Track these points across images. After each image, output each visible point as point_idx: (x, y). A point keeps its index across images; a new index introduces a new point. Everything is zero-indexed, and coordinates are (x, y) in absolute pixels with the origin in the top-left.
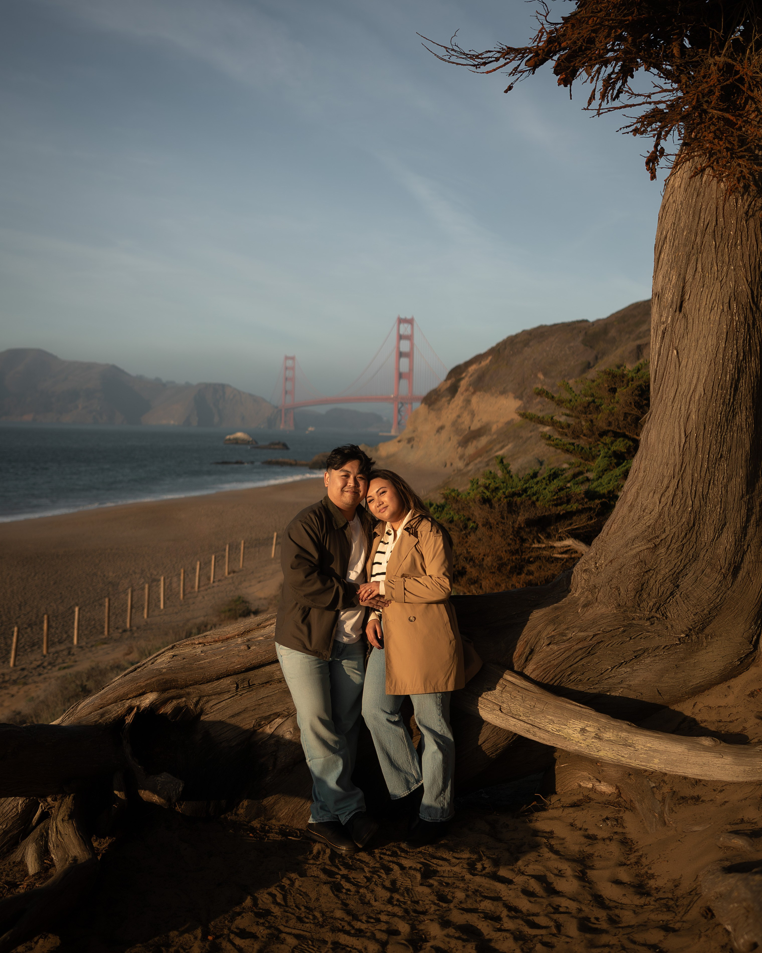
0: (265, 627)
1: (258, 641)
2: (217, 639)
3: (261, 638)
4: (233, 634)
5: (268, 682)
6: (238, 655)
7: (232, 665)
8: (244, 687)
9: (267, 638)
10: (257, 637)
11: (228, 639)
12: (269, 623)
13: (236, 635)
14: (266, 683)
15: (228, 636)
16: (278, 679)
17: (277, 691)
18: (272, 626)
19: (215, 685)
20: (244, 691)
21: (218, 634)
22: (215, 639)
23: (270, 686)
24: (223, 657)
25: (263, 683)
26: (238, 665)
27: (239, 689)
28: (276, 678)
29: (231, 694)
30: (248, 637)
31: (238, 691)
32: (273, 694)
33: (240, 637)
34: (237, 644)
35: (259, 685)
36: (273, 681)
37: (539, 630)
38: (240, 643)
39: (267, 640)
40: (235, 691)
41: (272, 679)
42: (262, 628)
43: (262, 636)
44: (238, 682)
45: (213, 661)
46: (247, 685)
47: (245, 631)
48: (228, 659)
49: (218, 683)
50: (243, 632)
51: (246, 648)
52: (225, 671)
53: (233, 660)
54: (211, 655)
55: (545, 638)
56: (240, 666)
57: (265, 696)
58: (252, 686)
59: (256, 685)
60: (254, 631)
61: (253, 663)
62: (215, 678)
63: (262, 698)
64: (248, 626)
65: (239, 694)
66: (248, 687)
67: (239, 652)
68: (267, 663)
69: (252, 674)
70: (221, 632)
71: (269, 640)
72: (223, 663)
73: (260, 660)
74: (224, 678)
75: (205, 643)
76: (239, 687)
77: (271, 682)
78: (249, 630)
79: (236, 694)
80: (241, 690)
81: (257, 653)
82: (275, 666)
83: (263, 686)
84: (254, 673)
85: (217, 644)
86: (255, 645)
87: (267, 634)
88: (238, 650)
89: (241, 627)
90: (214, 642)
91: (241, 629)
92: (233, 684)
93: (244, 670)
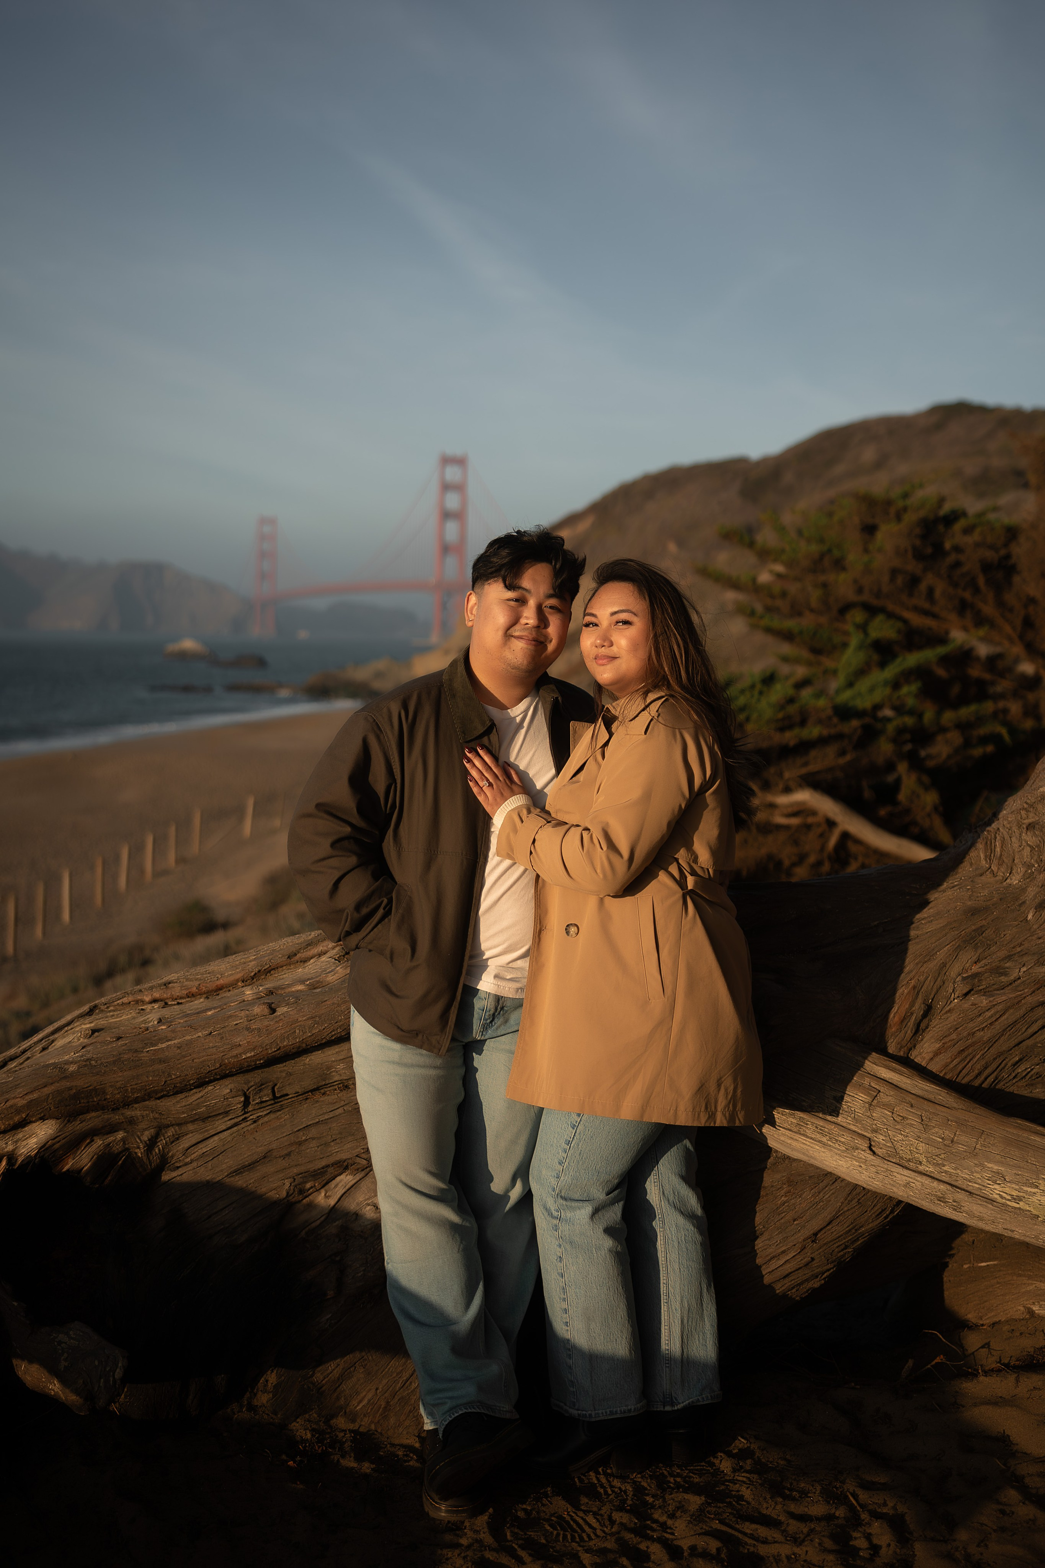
0: (305, 961)
1: (292, 994)
2: (194, 990)
3: (300, 987)
4: (232, 978)
5: (317, 1089)
6: (248, 1029)
7: (235, 1052)
8: (262, 1102)
9: (313, 987)
10: (289, 986)
11: (219, 989)
12: (315, 951)
13: (238, 981)
14: (313, 1091)
15: (221, 982)
16: (341, 1082)
17: (340, 1111)
18: (324, 958)
19: (194, 1098)
20: (262, 1110)
21: (197, 979)
22: (190, 990)
23: (322, 1099)
24: (211, 1033)
25: (308, 1092)
26: (248, 1052)
27: (250, 1106)
28: (336, 1078)
29: (233, 1118)
30: (270, 984)
31: (250, 1111)
32: (331, 1118)
33: (249, 985)
34: (244, 1001)
35: (297, 1096)
36: (330, 1087)
37: (941, 962)
38: (250, 999)
39: (315, 991)
40: (243, 1112)
41: (327, 1082)
42: (299, 963)
43: (302, 982)
44: (248, 1090)
45: (190, 1043)
46: (271, 1097)
47: (259, 971)
48: (223, 1037)
49: (201, 1094)
50: (255, 974)
51: (266, 1011)
52: (218, 1065)
53: (237, 1040)
54: (183, 1029)
55: (958, 979)
56: (253, 1054)
57: (311, 1123)
58: (281, 1100)
59: (290, 1096)
60: (282, 970)
61: (284, 1047)
62: (194, 1083)
63: (307, 1126)
64: (267, 958)
65: (251, 1117)
66: (273, 1102)
67: (251, 1021)
68: (315, 1046)
69: (281, 1072)
70: (203, 974)
71: (318, 990)
72: (212, 1047)
73: (300, 1038)
74: (217, 1082)
75: (167, 1001)
76: (250, 1103)
77: (326, 1090)
78: (270, 968)
79: (245, 1118)
80: (254, 1110)
81: (297, 1021)
82: (334, 1052)
83: (307, 1099)
84: (285, 1068)
85: (196, 1002)
86: (288, 1004)
87: (312, 978)
88: (247, 1016)
89: (250, 961)
90: (188, 997)
91: (250, 966)
92: (236, 1097)
93: (262, 1062)
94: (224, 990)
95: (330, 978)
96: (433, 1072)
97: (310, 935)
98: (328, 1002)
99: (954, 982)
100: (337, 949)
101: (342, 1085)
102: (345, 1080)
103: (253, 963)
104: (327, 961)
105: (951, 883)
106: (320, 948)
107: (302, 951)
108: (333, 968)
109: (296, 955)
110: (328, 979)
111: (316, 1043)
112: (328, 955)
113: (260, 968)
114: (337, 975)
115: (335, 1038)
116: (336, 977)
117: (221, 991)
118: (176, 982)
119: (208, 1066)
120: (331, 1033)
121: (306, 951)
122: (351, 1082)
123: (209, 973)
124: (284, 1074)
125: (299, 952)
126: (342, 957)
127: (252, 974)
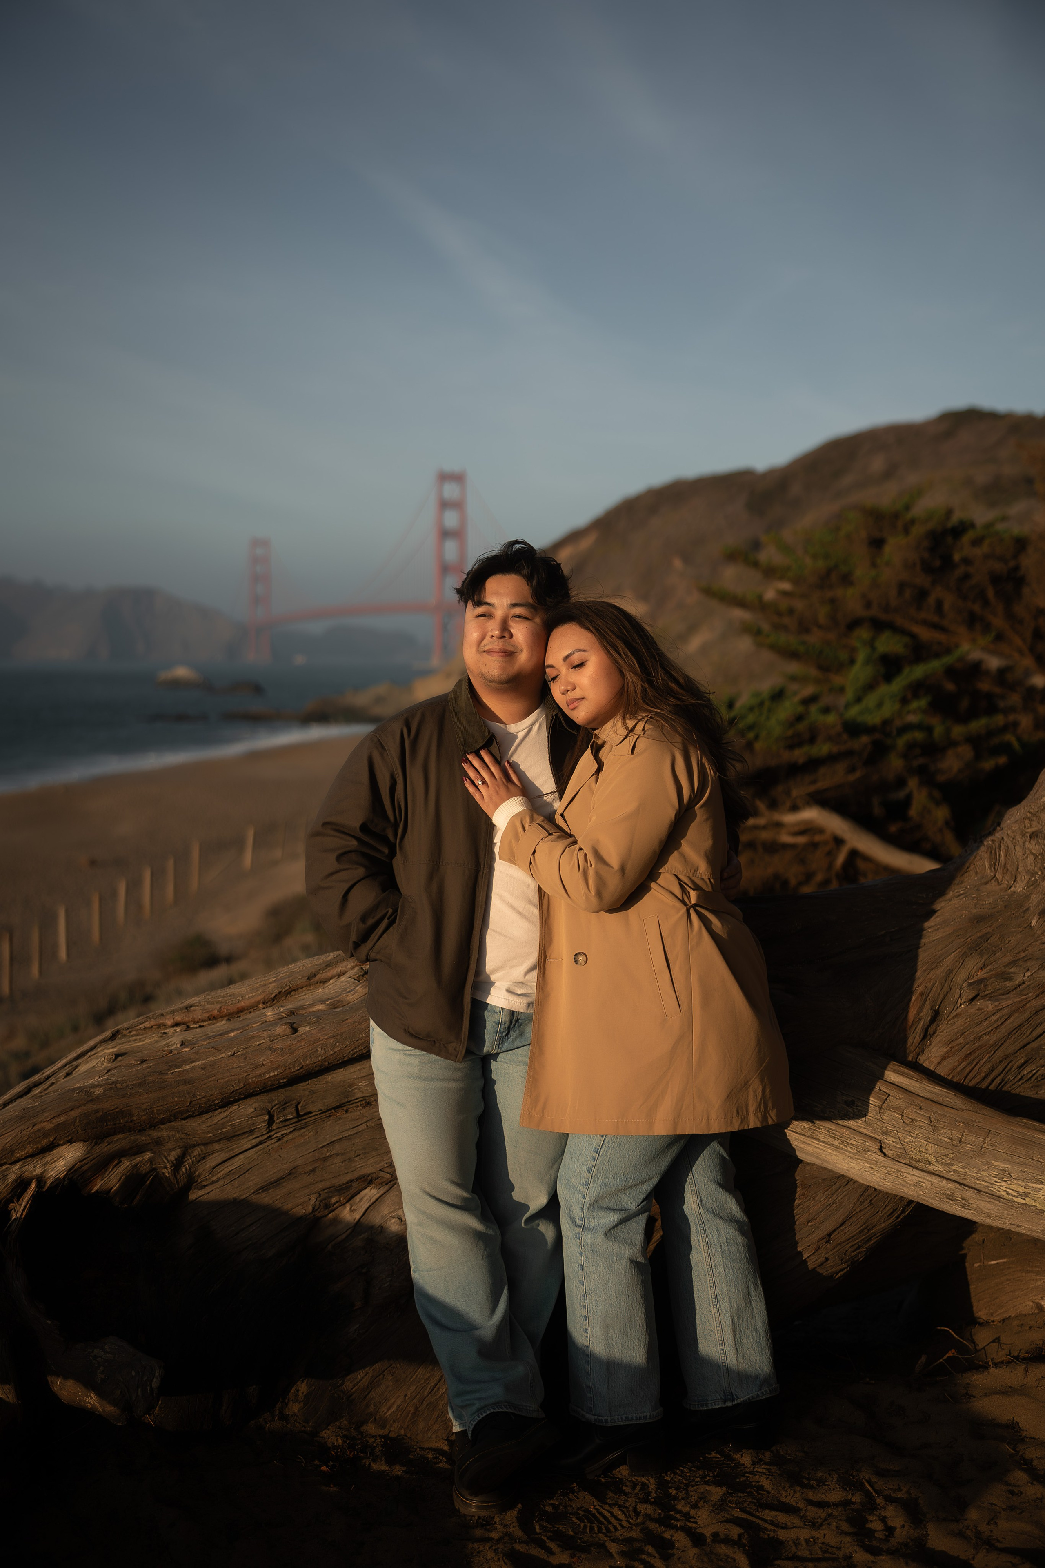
0: (324, 982)
1: (314, 1014)
2: (216, 1012)
3: (321, 1007)
4: (253, 1000)
5: (340, 1106)
6: (271, 1049)
7: (258, 1072)
8: (286, 1120)
9: (333, 1006)
10: (310, 1006)
11: (241, 1011)
12: (335, 971)
13: (259, 1003)
14: (335, 1108)
15: (242, 1004)
16: (364, 1098)
17: (363, 1127)
18: (343, 979)
19: (219, 1118)
20: (286, 1128)
21: (218, 1002)
22: (211, 1013)
23: (345, 1116)
24: (234, 1053)
25: (330, 1110)
26: (272, 1071)
27: (274, 1124)
28: (359, 1095)
29: (258, 1137)
30: (290, 1005)
31: (274, 1130)
32: (354, 1134)
33: (270, 1007)
34: (266, 1022)
35: (320, 1114)
36: (352, 1104)
37: (948, 968)
38: (272, 1020)
39: (336, 1010)
40: (267, 1131)
41: (350, 1099)
42: (318, 984)
43: (323, 1002)
44: (272, 1109)
45: (213, 1064)
46: (295, 1115)
47: (280, 993)
48: (246, 1058)
49: (226, 1114)
50: (276, 995)
51: (288, 1030)
52: (242, 1085)
53: (261, 1060)
54: (207, 1050)
55: (964, 985)
56: (276, 1073)
57: (335, 1139)
58: (304, 1117)
59: (314, 1114)
60: (302, 992)
61: (307, 1065)
62: (219, 1103)
63: (330, 1143)
64: (287, 980)
65: (276, 1135)
66: (296, 1120)
67: (273, 1041)
68: (337, 1064)
69: (304, 1090)
70: (224, 997)
71: (339, 1010)
72: (236, 1068)
73: (322, 1057)
74: (241, 1102)
75: (189, 1024)
76: (274, 1121)
77: (348, 1107)
78: (290, 990)
79: (270, 1136)
80: (279, 1128)
81: (319, 1040)
82: (356, 1069)
83: (330, 1116)
84: (308, 1086)
85: (218, 1024)
86: (309, 1024)
87: (332, 998)
88: (270, 1036)
89: (271, 983)
90: (210, 1020)
91: (270, 988)
92: (260, 1115)
93: (285, 1080)
94: (245, 1012)
95: (351, 998)
96: (452, 1085)
97: (329, 956)
98: (348, 1021)
99: (961, 988)
100: (356, 969)
101: (364, 1102)
102: (367, 1096)
103: (273, 985)
104: (346, 981)
105: (957, 892)
106: (339, 969)
107: (322, 972)
108: (353, 988)
109: (315, 976)
110: (348, 998)
111: (338, 1061)
112: (348, 975)
113: (280, 990)
114: (356, 994)
115: (356, 1056)
116: (356, 996)
117: (242, 1014)
118: (198, 1006)
119: (233, 1086)
120: (352, 1050)
121: (326, 972)
122: (373, 1099)
123: (229, 996)
124: (307, 1093)
125: (318, 973)
126: (361, 977)
127: (273, 996)
